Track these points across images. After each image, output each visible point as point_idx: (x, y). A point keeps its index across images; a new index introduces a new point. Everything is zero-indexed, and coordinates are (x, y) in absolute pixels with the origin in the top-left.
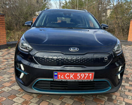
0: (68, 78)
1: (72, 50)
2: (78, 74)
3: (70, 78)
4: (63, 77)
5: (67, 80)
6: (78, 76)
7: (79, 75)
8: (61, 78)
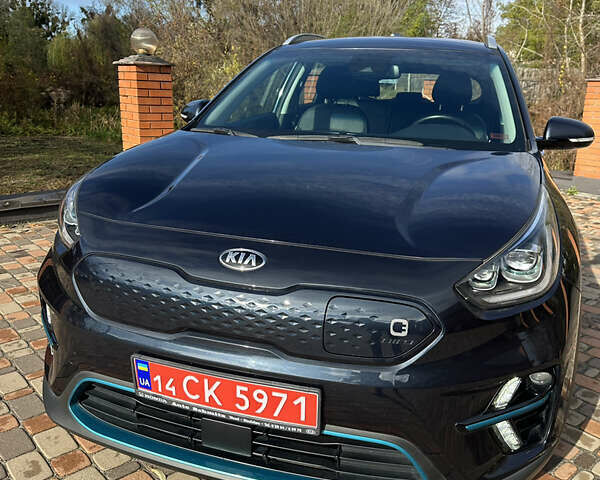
0: (197, 397)
1: (230, 263)
2: (239, 388)
3: (201, 400)
4: (173, 389)
5: (191, 407)
6: (239, 395)
7: (242, 392)
8: (165, 391)
